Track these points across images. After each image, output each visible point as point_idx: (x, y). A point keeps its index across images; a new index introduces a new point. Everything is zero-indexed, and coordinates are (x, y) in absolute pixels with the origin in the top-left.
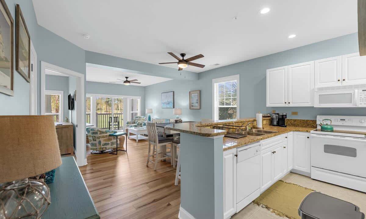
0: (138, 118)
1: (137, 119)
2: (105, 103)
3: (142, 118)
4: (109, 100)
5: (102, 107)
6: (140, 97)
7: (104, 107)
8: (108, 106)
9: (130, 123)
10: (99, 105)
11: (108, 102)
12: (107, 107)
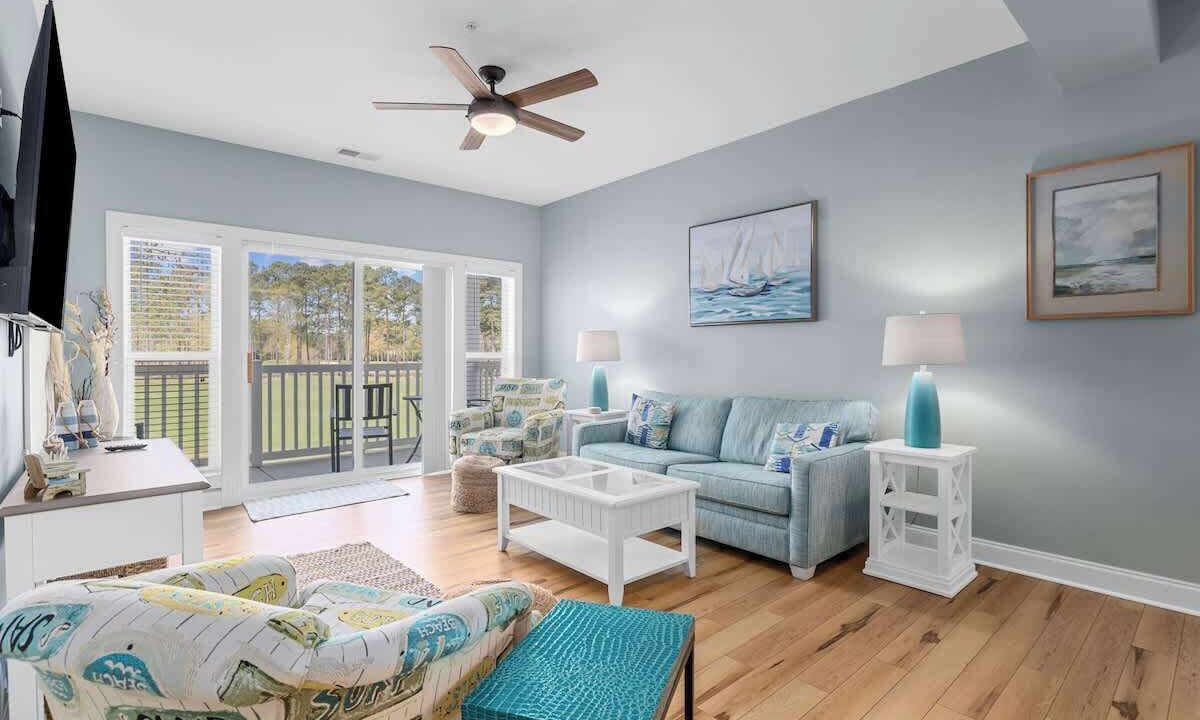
0: (516, 395)
1: (508, 395)
2: (292, 332)
3: (544, 394)
4: (308, 319)
5: (282, 347)
6: (519, 266)
7: (288, 346)
8: (304, 346)
9: (473, 424)
10: (271, 341)
11: (305, 328)
12: (299, 347)
